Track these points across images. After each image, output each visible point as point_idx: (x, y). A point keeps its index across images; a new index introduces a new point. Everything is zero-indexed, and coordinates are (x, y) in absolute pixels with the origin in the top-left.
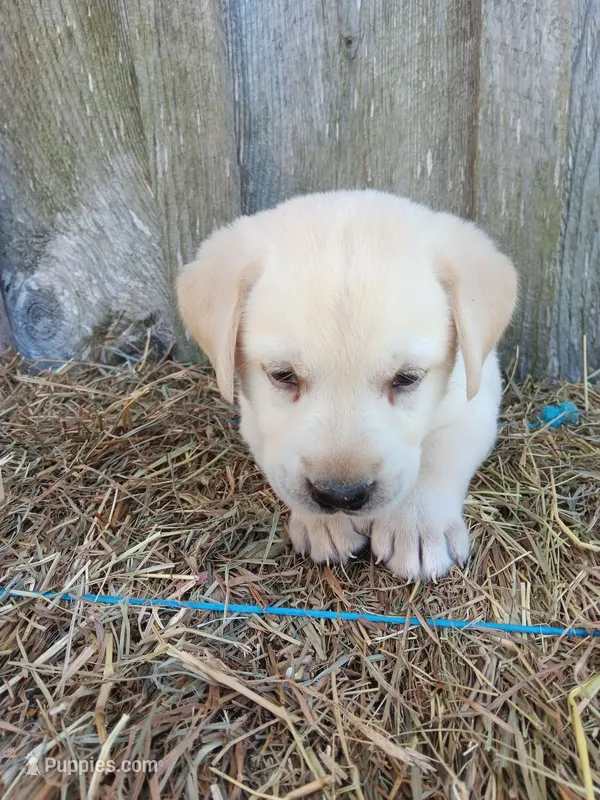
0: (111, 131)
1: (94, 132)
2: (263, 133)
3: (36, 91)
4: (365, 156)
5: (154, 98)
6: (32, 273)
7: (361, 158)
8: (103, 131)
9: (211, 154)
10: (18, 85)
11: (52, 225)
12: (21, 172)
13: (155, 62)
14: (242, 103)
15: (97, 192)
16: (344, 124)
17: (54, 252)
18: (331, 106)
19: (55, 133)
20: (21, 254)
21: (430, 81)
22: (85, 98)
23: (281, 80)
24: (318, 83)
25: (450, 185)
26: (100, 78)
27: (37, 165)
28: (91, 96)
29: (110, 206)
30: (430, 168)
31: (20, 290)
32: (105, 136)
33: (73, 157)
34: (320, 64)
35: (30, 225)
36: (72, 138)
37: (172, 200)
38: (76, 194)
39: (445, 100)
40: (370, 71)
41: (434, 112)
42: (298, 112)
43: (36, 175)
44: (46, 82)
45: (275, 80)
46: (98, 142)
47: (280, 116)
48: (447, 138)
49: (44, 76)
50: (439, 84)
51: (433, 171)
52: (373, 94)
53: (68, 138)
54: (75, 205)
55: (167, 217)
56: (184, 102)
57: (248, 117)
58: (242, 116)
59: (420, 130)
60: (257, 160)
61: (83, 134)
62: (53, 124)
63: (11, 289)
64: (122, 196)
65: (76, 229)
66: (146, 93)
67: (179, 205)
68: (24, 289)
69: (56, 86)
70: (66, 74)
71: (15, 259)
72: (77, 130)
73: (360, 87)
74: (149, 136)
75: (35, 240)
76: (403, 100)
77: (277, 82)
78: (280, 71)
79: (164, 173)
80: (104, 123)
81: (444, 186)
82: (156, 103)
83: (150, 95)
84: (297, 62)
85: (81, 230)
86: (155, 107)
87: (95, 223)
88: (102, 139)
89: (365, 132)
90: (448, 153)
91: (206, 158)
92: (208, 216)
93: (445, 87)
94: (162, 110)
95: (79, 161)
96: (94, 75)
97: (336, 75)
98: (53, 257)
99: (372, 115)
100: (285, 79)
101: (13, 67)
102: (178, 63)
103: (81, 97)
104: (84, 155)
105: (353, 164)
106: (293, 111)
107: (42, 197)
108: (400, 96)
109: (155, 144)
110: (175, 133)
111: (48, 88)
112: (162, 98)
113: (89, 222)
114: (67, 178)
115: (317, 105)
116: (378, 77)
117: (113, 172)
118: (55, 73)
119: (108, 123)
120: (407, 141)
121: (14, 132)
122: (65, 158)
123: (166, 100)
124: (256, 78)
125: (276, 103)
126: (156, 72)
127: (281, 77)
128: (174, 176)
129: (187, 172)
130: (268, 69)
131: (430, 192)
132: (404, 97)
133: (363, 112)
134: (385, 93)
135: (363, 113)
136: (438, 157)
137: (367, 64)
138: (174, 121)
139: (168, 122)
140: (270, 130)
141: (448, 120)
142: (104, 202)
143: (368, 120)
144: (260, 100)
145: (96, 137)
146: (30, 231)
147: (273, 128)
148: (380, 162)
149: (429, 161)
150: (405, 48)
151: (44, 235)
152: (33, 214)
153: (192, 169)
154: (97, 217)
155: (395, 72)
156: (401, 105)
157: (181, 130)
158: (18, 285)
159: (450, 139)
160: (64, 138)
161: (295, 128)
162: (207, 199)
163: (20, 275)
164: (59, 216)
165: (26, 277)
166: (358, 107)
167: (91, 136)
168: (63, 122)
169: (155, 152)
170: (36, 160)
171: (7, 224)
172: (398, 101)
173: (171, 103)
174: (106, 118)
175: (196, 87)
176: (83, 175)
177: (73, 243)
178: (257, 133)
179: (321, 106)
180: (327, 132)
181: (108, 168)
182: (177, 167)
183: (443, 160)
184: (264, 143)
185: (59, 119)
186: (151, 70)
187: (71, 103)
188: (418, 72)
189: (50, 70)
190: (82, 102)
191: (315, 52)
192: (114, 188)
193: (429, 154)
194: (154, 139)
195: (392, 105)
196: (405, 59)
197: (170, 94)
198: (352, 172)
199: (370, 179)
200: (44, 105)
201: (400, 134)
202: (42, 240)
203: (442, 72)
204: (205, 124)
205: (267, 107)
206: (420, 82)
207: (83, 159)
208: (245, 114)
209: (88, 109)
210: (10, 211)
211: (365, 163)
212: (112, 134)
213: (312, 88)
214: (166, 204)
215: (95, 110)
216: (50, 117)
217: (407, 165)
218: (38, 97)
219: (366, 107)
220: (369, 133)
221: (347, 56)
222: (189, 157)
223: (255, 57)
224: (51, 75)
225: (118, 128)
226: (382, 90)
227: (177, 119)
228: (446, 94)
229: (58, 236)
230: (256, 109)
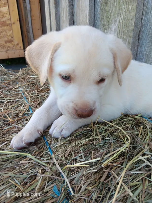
0: (118, 10)
1: (115, 10)
2: (150, 13)
8: (117, 10)
12: (102, 19)
14: (147, 3)
15: (113, 26)
37: (121, 30)
38: (109, 26)
54: (108, 29)
55: (119, 34)
58: (146, 7)
60: (146, 22)
62: (109, 8)
67: (122, 31)
72: (113, 9)
88: (116, 12)
92: (127, 36)
95: (111, 17)
117: (116, 21)
121: (102, 9)
122: (109, 16)
129: (125, 22)
145: (115, 11)
153: (126, 22)
162: (127, 31)
168: (111, 7)
178: (148, 13)
181: (116, 20)
184: (149, 16)
185: (110, 6)
187: (113, 2)
207: (112, 17)
208: (147, 7)
215: (117, 4)
216: (109, 6)
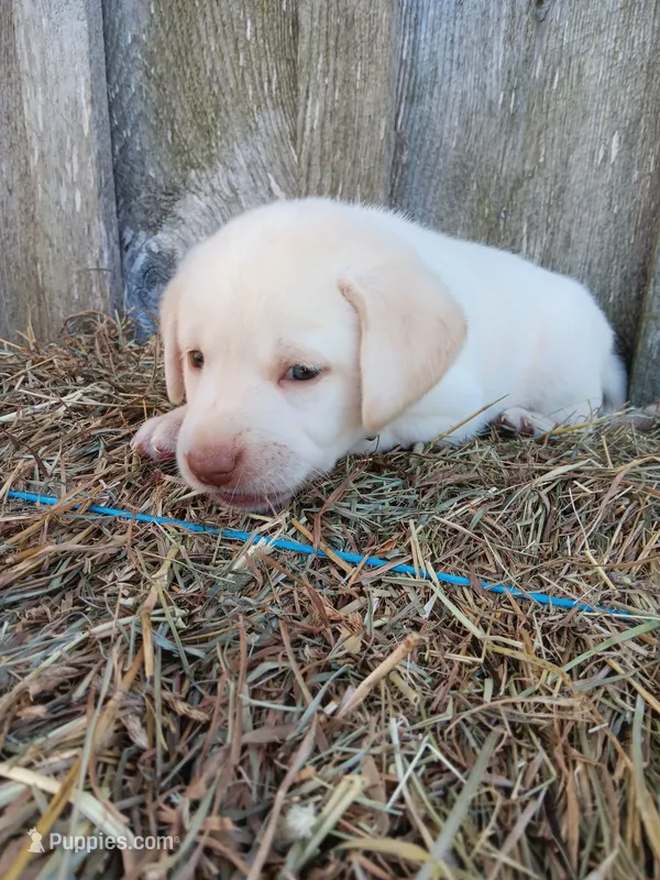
3: (190, 35)
4: (540, 133)
5: (315, 46)
6: (155, 233)
7: (536, 134)
9: (367, 112)
10: (173, 25)
11: (184, 182)
13: (321, 7)
16: (521, 93)
17: (181, 213)
18: (509, 72)
19: (203, 82)
20: (146, 211)
21: (628, 52)
22: (240, 45)
23: (456, 40)
24: (498, 45)
25: (635, 175)
26: (259, 25)
27: (179, 115)
28: (247, 43)
29: (249, 166)
30: (614, 153)
31: (140, 251)
32: (255, 89)
33: (217, 110)
34: (503, 25)
35: (161, 181)
36: (220, 88)
39: (643, 76)
40: (560, 37)
41: (628, 89)
42: (470, 77)
43: (176, 127)
44: (202, 27)
45: (450, 39)
46: (246, 95)
47: (450, 79)
48: (639, 120)
49: (201, 20)
50: (639, 58)
51: (619, 157)
52: (560, 62)
53: (216, 89)
56: (346, 52)
57: (413, 78)
59: (608, 108)
61: (232, 83)
63: (131, 249)
64: (263, 157)
65: (208, 189)
66: (306, 40)
68: (144, 250)
69: (211, 31)
70: (225, 18)
71: (140, 216)
73: (546, 55)
74: (302, 87)
75: (163, 197)
76: (592, 72)
77: (452, 41)
78: (457, 29)
79: (312, 130)
80: (256, 75)
81: (628, 175)
82: (315, 51)
83: (311, 41)
84: (477, 20)
85: (214, 191)
86: (314, 55)
87: (230, 184)
89: (545, 106)
90: (638, 137)
91: (361, 116)
93: (645, 62)
94: (321, 60)
96: (254, 22)
97: (520, 38)
98: (180, 218)
99: (555, 87)
100: (461, 38)
101: (170, 7)
102: (346, 9)
103: (236, 46)
104: (230, 108)
105: (525, 141)
106: (465, 74)
107: (178, 151)
108: (591, 67)
109: (307, 97)
110: (331, 87)
111: (203, 33)
112: (322, 47)
113: (224, 182)
114: (207, 132)
115: (494, 72)
116: (568, 44)
118: (213, 18)
119: (260, 74)
120: (592, 119)
123: (327, 49)
124: (429, 36)
125: (448, 65)
126: (320, 19)
127: (457, 35)
128: (322, 134)
130: (444, 25)
131: (610, 182)
132: (595, 70)
133: (545, 82)
134: (574, 62)
135: (545, 85)
136: (626, 141)
137: (557, 29)
138: (331, 73)
139: (325, 73)
140: (435, 95)
141: (642, 100)
142: (242, 161)
143: (550, 92)
144: (430, 60)
146: (161, 187)
147: (439, 94)
148: (556, 141)
149: (615, 144)
150: (605, 13)
151: (173, 193)
152: (166, 169)
154: (233, 177)
155: (587, 40)
156: (590, 78)
157: (338, 83)
158: (138, 244)
159: (642, 121)
160: (211, 88)
161: (464, 94)
163: (142, 234)
164: (193, 172)
165: (148, 237)
166: (541, 77)
167: (240, 88)
169: (307, 106)
170: (179, 110)
171: (137, 177)
172: (588, 72)
173: (332, 52)
174: (259, 68)
175: (361, 36)
176: (225, 130)
177: (203, 205)
179: (497, 71)
180: (500, 102)
182: (327, 124)
183: (631, 145)
186: (316, 15)
188: (616, 41)
189: (208, 13)
190: (236, 50)
191: (500, 10)
192: (255, 147)
193: (616, 138)
194: (308, 92)
195: (580, 76)
196: (603, 26)
197: (332, 43)
198: (522, 150)
199: (542, 160)
200: (196, 51)
201: (584, 111)
202: (171, 198)
203: (644, 43)
204: (365, 79)
205: (436, 69)
206: (616, 53)
209: (241, 58)
210: (143, 163)
211: (538, 141)
212: (262, 88)
213: (491, 51)
214: (309, 165)
217: (586, 148)
218: (191, 42)
219: (549, 77)
220: (548, 107)
221: (536, 16)
222: (342, 114)
223: (431, 12)
224: (209, 19)
225: (270, 81)
226: (570, 59)
227: (335, 71)
228: (645, 69)
229: (189, 196)
230: (424, 69)
